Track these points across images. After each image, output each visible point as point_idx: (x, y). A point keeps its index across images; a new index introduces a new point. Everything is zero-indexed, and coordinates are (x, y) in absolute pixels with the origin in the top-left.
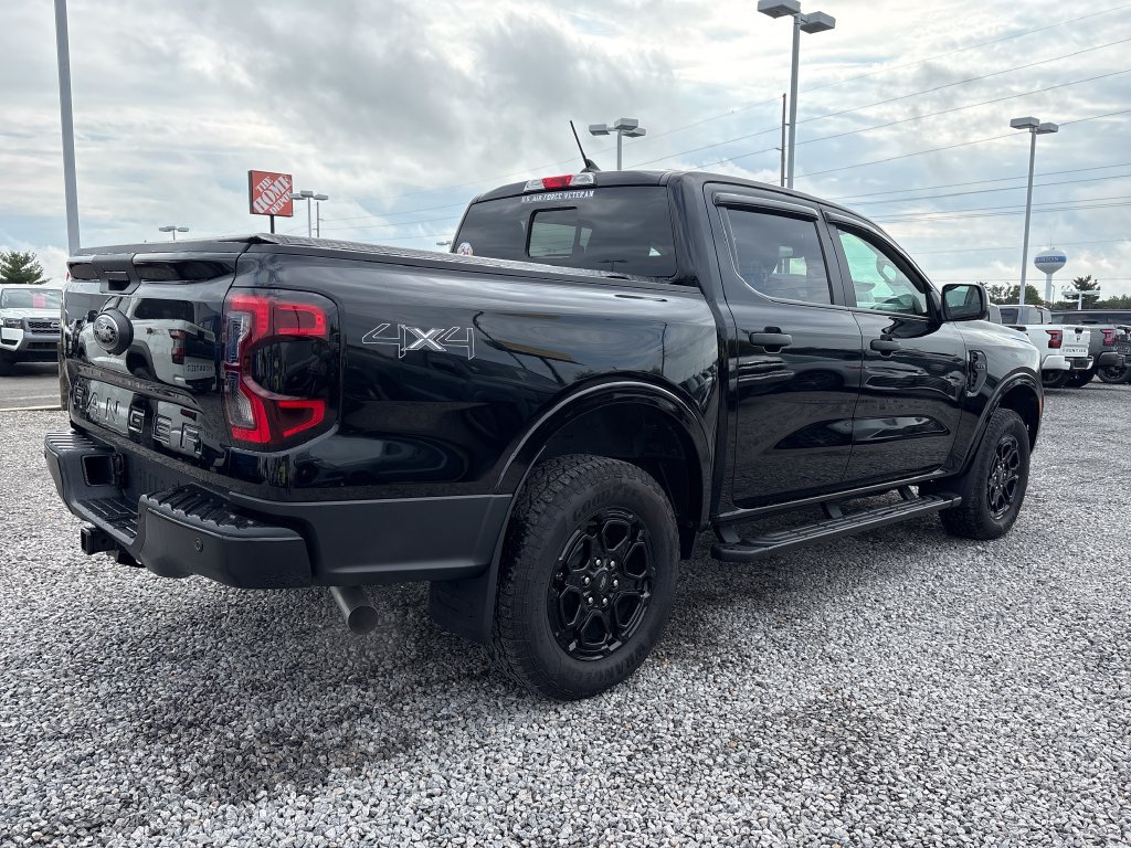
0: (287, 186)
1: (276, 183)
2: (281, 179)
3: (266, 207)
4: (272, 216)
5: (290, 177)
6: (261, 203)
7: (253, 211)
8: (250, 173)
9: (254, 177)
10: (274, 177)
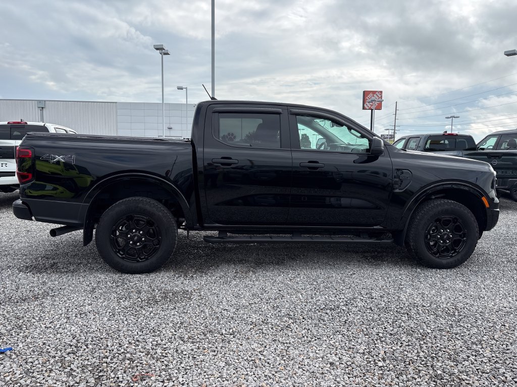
0: (380, 96)
1: (375, 95)
2: (377, 93)
3: (370, 106)
4: (372, 110)
5: (381, 92)
6: (368, 105)
7: (364, 108)
8: (364, 92)
9: (366, 94)
10: (374, 92)
